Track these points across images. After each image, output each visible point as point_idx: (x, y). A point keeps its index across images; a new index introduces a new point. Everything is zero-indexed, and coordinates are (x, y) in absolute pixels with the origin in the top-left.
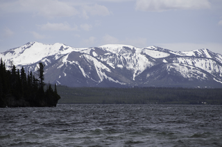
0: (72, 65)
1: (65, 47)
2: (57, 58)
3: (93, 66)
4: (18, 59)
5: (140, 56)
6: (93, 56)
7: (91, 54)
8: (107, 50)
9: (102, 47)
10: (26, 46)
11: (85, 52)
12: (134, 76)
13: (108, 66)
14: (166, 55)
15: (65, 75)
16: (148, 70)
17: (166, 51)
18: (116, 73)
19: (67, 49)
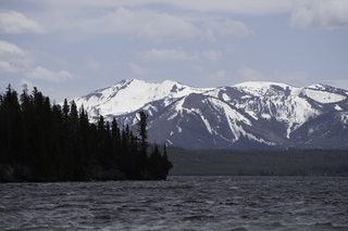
0: (190, 115)
1: (179, 86)
2: (167, 103)
3: (223, 116)
4: (107, 106)
5: (298, 99)
6: (223, 101)
7: (220, 98)
8: (246, 90)
9: (238, 86)
10: (120, 86)
11: (210, 94)
12: (289, 131)
13: (247, 116)
14: (340, 98)
15: (180, 130)
16: (311, 121)
17: (341, 92)
18: (259, 126)
19: (182, 89)
